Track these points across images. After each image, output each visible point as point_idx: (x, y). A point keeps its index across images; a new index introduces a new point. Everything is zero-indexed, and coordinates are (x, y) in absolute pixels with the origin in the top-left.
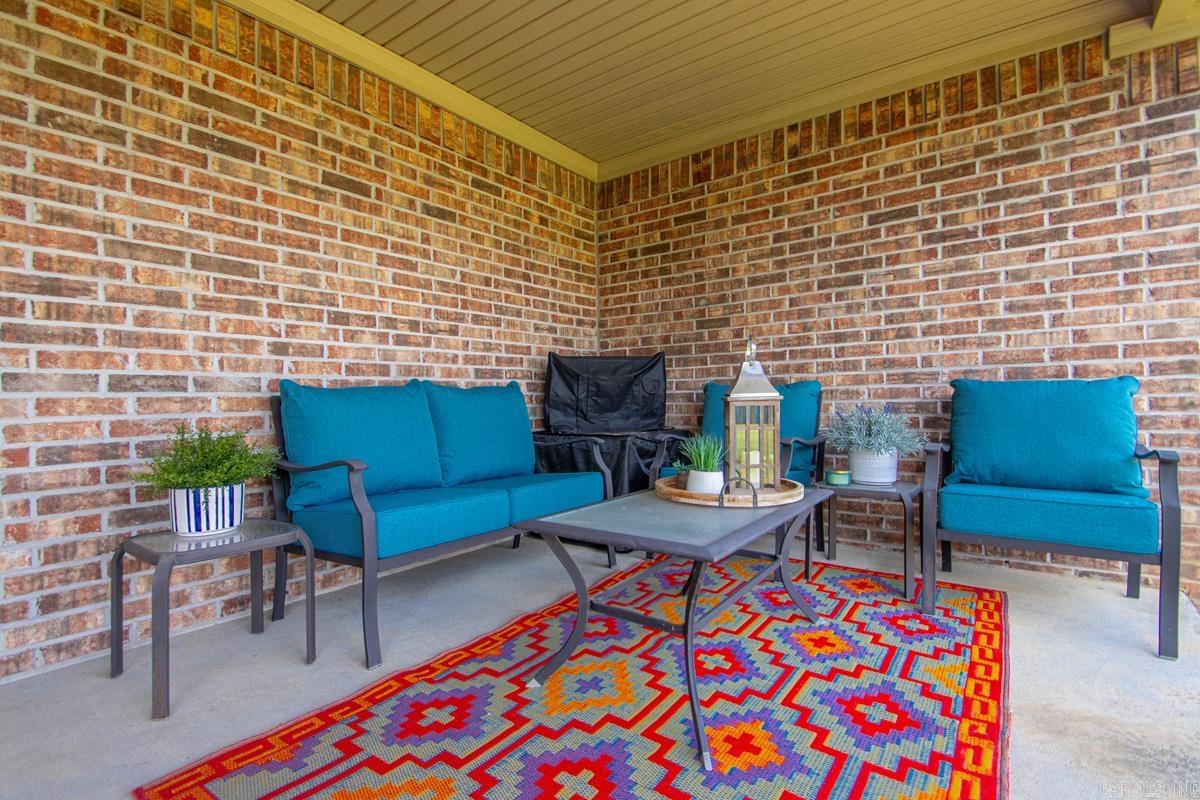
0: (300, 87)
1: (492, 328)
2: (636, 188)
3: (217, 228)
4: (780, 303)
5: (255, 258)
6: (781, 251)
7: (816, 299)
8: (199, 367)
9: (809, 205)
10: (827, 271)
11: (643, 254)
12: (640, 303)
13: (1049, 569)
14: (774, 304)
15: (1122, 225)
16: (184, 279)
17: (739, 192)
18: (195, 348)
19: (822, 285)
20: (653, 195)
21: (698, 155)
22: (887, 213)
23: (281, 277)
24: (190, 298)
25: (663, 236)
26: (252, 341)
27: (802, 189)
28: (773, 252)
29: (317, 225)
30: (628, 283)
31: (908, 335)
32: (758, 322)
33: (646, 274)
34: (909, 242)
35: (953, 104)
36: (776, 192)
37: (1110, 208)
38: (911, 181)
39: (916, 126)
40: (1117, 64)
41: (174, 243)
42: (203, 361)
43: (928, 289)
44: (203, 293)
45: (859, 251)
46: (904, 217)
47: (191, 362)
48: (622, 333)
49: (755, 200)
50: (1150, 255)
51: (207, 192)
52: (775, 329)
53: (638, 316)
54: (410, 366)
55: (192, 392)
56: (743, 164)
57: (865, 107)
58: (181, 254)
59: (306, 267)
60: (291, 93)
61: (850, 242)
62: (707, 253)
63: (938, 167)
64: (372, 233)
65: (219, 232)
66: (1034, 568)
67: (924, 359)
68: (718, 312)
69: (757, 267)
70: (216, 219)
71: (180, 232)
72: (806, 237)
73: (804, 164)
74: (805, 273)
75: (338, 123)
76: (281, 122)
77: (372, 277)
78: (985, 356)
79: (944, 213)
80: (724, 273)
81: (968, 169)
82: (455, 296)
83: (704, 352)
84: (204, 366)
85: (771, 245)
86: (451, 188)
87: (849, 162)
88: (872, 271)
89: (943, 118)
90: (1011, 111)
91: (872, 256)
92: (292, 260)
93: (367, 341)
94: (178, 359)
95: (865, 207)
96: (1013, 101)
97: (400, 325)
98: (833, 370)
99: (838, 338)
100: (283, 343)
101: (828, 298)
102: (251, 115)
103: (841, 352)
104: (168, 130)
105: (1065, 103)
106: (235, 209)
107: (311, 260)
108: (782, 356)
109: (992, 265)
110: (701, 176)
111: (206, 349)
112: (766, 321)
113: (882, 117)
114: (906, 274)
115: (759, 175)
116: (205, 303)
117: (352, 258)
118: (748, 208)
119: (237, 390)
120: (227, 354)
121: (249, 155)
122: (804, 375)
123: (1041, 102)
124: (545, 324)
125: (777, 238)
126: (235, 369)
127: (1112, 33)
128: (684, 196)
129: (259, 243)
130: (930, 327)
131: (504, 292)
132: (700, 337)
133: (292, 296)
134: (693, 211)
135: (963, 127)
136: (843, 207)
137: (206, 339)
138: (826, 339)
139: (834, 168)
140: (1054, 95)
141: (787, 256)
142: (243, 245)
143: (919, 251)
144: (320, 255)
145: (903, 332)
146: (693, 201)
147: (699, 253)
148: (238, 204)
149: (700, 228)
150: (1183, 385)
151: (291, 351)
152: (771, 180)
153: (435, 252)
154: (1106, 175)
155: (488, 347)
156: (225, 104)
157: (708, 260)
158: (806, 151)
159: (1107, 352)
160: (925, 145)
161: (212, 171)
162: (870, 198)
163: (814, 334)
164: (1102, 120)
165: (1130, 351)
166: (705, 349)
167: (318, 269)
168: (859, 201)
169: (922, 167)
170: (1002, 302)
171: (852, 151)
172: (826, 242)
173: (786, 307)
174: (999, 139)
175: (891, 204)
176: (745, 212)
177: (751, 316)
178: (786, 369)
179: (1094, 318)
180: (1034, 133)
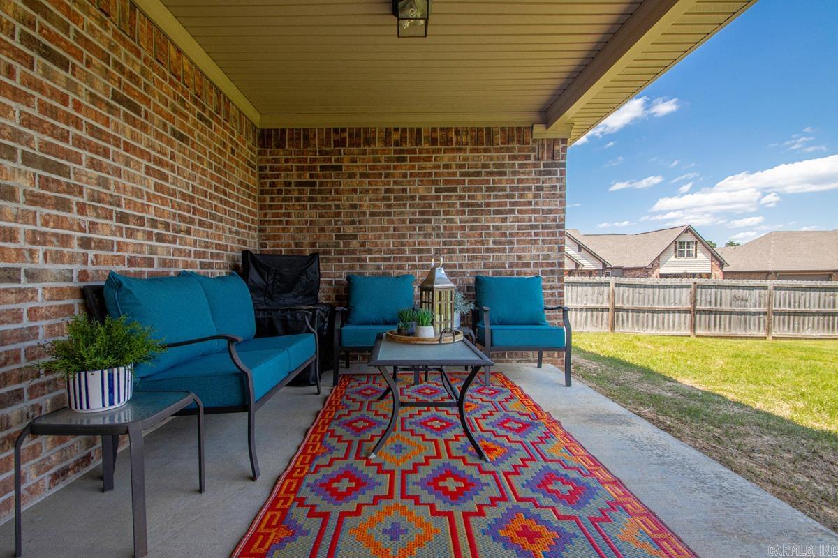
0: (99, 12)
1: (209, 230)
2: (291, 139)
3: (40, 128)
4: (388, 229)
5: (67, 160)
6: (389, 199)
7: (408, 229)
8: (29, 259)
9: (405, 175)
10: (414, 213)
11: (296, 186)
12: (293, 218)
13: (507, 361)
14: (384, 229)
15: (534, 211)
16: (16, 175)
17: (364, 159)
18: (25, 241)
19: (411, 221)
20: (304, 147)
21: (338, 129)
22: (443, 188)
23: (85, 179)
24: (21, 193)
25: (311, 176)
26: (67, 235)
27: (401, 166)
28: (384, 199)
29: (108, 135)
30: (284, 204)
31: (453, 252)
32: (375, 239)
33: (298, 199)
34: (453, 205)
35: (473, 140)
36: (386, 164)
37: (530, 203)
38: (454, 174)
39: (458, 146)
40: (535, 141)
41: (9, 139)
42: (32, 253)
43: (462, 230)
44: (31, 189)
45: (430, 206)
46: (451, 191)
47: (23, 255)
48: (279, 237)
49: (374, 166)
50: (542, 225)
51: (34, 93)
52: (385, 244)
53: (292, 227)
54: (166, 259)
55: (24, 284)
56: (368, 142)
57: (434, 130)
58: (14, 150)
59: (101, 171)
60: (93, 15)
61: (426, 200)
62: (343, 192)
63: (466, 170)
64: (142, 147)
65: (42, 133)
66: (502, 362)
67: (460, 264)
68: (349, 230)
69: (375, 206)
70: (40, 120)
71: (13, 128)
72: (403, 193)
73: (402, 151)
74: (402, 213)
75: (123, 50)
76: (87, 40)
77: (142, 185)
78: (484, 264)
79: (469, 193)
80: (354, 206)
81: (479, 174)
82: (189, 204)
83: (340, 254)
84: (32, 258)
85: (383, 194)
86: (187, 118)
87: (427, 157)
88: (437, 217)
89: (469, 147)
90: (497, 151)
91: (437, 209)
92: (93, 165)
93: (140, 239)
94: (13, 251)
95: (433, 182)
96: (497, 146)
97: (159, 225)
98: (417, 269)
99: (420, 251)
100: (87, 238)
101: (414, 229)
102: (66, 29)
103: (421, 259)
104: (4, 26)
105: (516, 153)
106: (53, 113)
107: (104, 165)
108: (389, 259)
109: (488, 222)
110: (340, 143)
111: (34, 242)
112: (380, 238)
113: (442, 137)
114: (451, 221)
115: (377, 152)
116: (34, 199)
117: (130, 167)
118: (370, 169)
119: (57, 280)
120: (49, 248)
121: (64, 65)
122: (401, 271)
123: (508, 150)
124: (234, 229)
125: (387, 191)
126: (55, 261)
127: (534, 127)
128: (327, 153)
129: (69, 147)
130: (462, 249)
131: (214, 203)
132: (337, 245)
133: (93, 196)
134: (333, 164)
135: (478, 153)
136: (423, 180)
137: (34, 232)
138: (413, 251)
139: (419, 158)
140: (512, 148)
141: (392, 202)
142: (59, 146)
143: (457, 210)
144: (109, 162)
145: (451, 251)
146: (334, 157)
147: (337, 192)
148: (56, 107)
149: (338, 176)
150: (551, 279)
151: (93, 245)
152: (383, 156)
153: (178, 167)
154: (529, 189)
155: (207, 245)
156: (48, 13)
157: (343, 197)
158: (404, 145)
159: (528, 265)
160: (461, 157)
161: (37, 74)
162: (436, 179)
163: (407, 248)
164: (529, 164)
165: (536, 265)
166: (341, 252)
167: (109, 174)
168: (430, 179)
169: (460, 168)
170: (491, 239)
171: (427, 151)
172: (413, 198)
173: (392, 231)
174: (491, 163)
175: (446, 184)
176: (368, 172)
177: (371, 235)
178: (391, 267)
179: (524, 250)
180: (504, 164)
